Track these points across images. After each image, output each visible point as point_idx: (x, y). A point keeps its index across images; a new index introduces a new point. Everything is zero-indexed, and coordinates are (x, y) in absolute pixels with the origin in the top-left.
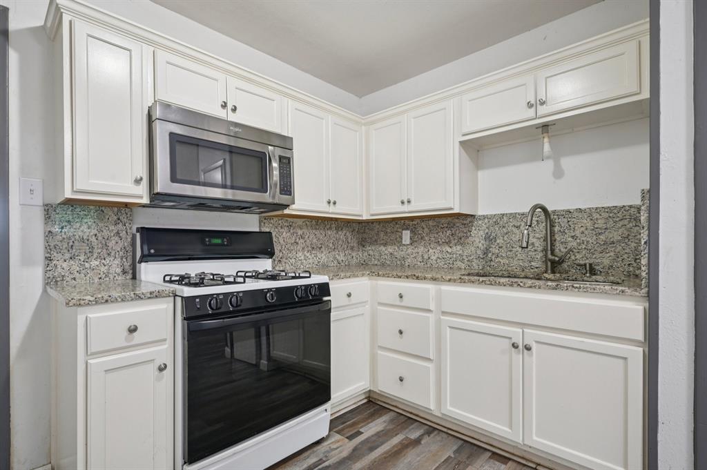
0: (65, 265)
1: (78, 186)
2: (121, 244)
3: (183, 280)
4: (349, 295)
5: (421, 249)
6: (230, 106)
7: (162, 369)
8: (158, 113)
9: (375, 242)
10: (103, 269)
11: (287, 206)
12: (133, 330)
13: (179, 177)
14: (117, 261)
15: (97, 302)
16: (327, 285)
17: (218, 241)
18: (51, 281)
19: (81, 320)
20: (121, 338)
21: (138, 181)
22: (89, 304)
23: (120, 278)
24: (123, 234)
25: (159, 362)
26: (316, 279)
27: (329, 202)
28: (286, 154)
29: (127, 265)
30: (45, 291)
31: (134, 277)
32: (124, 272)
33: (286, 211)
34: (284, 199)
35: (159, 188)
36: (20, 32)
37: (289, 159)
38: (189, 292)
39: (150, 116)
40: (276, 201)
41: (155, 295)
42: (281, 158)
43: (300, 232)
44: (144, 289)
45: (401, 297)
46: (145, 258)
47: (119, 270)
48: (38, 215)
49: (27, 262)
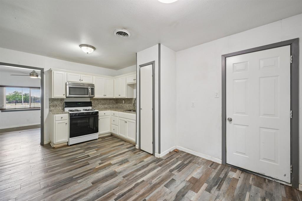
0: (52, 108)
1: (54, 96)
2: (61, 105)
3: (71, 111)
4: (105, 114)
5: (126, 105)
6: (81, 80)
7: (66, 124)
8: (67, 84)
9: (119, 103)
10: (59, 109)
11: (93, 97)
12: (62, 118)
13: (71, 94)
14: (61, 107)
15: (57, 114)
16: (98, 112)
17: (80, 104)
18: (50, 111)
19: (54, 116)
20: (60, 119)
21: (64, 95)
22: (56, 114)
23: (61, 110)
24: (62, 103)
25: (66, 123)
26: (96, 111)
27: (104, 95)
28: (93, 87)
29: (63, 108)
30: (49, 112)
31: (64, 110)
32: (62, 109)
33: (94, 98)
34: (92, 96)
35: (67, 96)
36: (45, 72)
37: (93, 88)
38: (70, 112)
39: (66, 84)
40: (90, 96)
41: (66, 113)
42: (91, 88)
43: (100, 101)
44: (65, 112)
45: (114, 114)
46: (65, 107)
47: (61, 109)
48: (48, 100)
49: (46, 108)
